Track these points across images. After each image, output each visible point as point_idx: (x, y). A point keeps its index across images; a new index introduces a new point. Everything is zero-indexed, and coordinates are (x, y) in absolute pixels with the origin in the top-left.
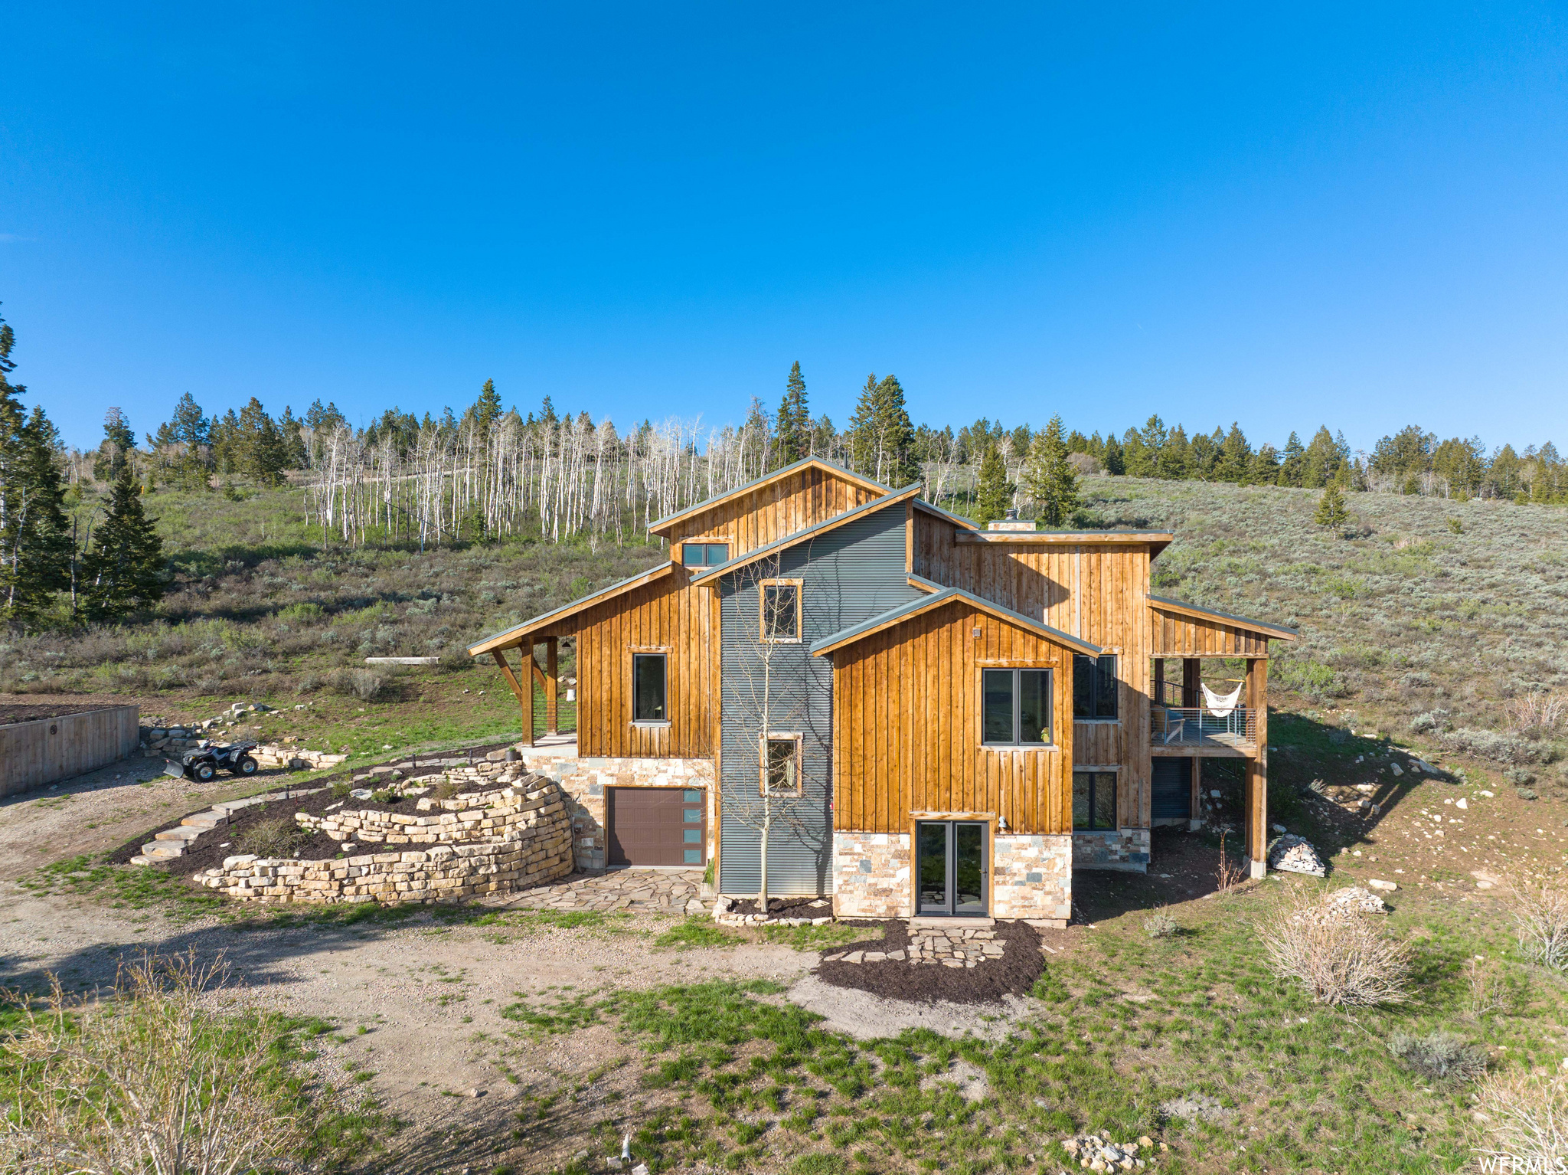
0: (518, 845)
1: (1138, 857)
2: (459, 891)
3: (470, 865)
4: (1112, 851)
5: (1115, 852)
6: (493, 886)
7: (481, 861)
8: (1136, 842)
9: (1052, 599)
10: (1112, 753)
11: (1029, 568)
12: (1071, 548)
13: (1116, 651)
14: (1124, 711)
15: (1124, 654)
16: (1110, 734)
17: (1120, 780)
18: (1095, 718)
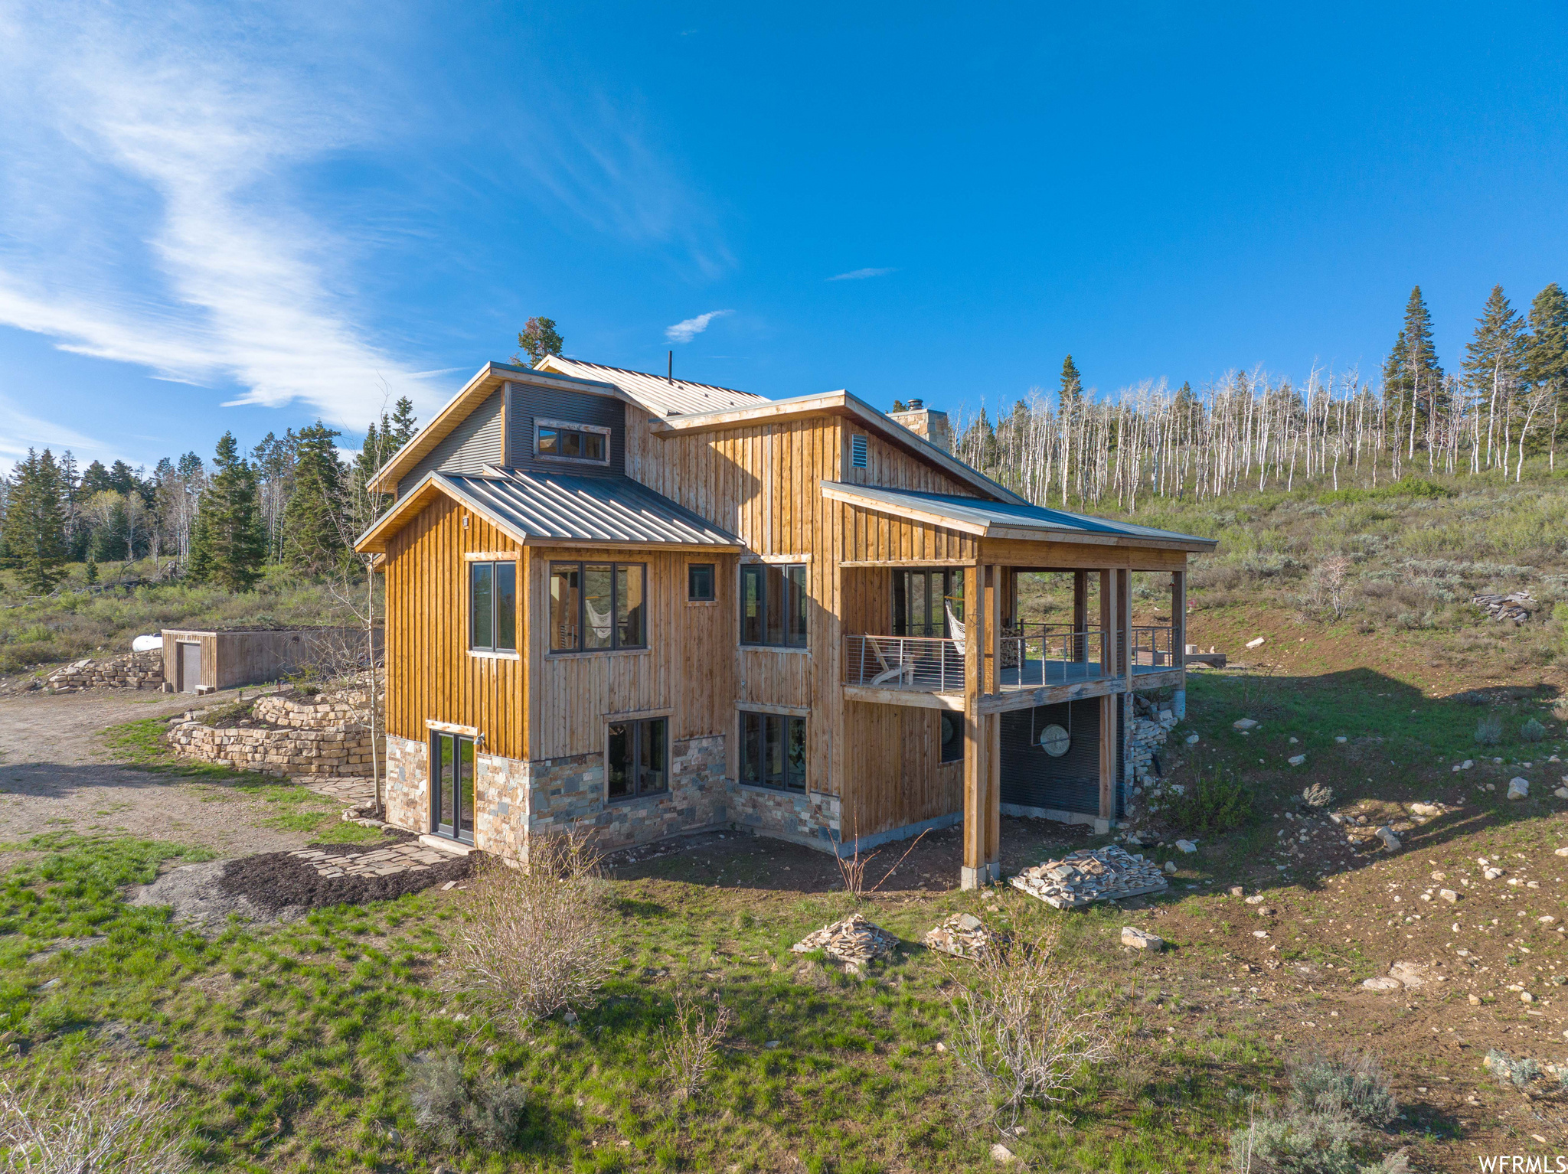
0: (340, 737)
1: (826, 833)
2: (284, 767)
3: (296, 747)
4: (801, 820)
5: (804, 823)
6: (314, 768)
7: (305, 744)
8: (825, 812)
9: (746, 496)
10: (801, 692)
11: (726, 459)
12: (764, 429)
13: (806, 558)
14: (814, 637)
15: (813, 562)
16: (800, 667)
17: (810, 727)
18: (785, 645)
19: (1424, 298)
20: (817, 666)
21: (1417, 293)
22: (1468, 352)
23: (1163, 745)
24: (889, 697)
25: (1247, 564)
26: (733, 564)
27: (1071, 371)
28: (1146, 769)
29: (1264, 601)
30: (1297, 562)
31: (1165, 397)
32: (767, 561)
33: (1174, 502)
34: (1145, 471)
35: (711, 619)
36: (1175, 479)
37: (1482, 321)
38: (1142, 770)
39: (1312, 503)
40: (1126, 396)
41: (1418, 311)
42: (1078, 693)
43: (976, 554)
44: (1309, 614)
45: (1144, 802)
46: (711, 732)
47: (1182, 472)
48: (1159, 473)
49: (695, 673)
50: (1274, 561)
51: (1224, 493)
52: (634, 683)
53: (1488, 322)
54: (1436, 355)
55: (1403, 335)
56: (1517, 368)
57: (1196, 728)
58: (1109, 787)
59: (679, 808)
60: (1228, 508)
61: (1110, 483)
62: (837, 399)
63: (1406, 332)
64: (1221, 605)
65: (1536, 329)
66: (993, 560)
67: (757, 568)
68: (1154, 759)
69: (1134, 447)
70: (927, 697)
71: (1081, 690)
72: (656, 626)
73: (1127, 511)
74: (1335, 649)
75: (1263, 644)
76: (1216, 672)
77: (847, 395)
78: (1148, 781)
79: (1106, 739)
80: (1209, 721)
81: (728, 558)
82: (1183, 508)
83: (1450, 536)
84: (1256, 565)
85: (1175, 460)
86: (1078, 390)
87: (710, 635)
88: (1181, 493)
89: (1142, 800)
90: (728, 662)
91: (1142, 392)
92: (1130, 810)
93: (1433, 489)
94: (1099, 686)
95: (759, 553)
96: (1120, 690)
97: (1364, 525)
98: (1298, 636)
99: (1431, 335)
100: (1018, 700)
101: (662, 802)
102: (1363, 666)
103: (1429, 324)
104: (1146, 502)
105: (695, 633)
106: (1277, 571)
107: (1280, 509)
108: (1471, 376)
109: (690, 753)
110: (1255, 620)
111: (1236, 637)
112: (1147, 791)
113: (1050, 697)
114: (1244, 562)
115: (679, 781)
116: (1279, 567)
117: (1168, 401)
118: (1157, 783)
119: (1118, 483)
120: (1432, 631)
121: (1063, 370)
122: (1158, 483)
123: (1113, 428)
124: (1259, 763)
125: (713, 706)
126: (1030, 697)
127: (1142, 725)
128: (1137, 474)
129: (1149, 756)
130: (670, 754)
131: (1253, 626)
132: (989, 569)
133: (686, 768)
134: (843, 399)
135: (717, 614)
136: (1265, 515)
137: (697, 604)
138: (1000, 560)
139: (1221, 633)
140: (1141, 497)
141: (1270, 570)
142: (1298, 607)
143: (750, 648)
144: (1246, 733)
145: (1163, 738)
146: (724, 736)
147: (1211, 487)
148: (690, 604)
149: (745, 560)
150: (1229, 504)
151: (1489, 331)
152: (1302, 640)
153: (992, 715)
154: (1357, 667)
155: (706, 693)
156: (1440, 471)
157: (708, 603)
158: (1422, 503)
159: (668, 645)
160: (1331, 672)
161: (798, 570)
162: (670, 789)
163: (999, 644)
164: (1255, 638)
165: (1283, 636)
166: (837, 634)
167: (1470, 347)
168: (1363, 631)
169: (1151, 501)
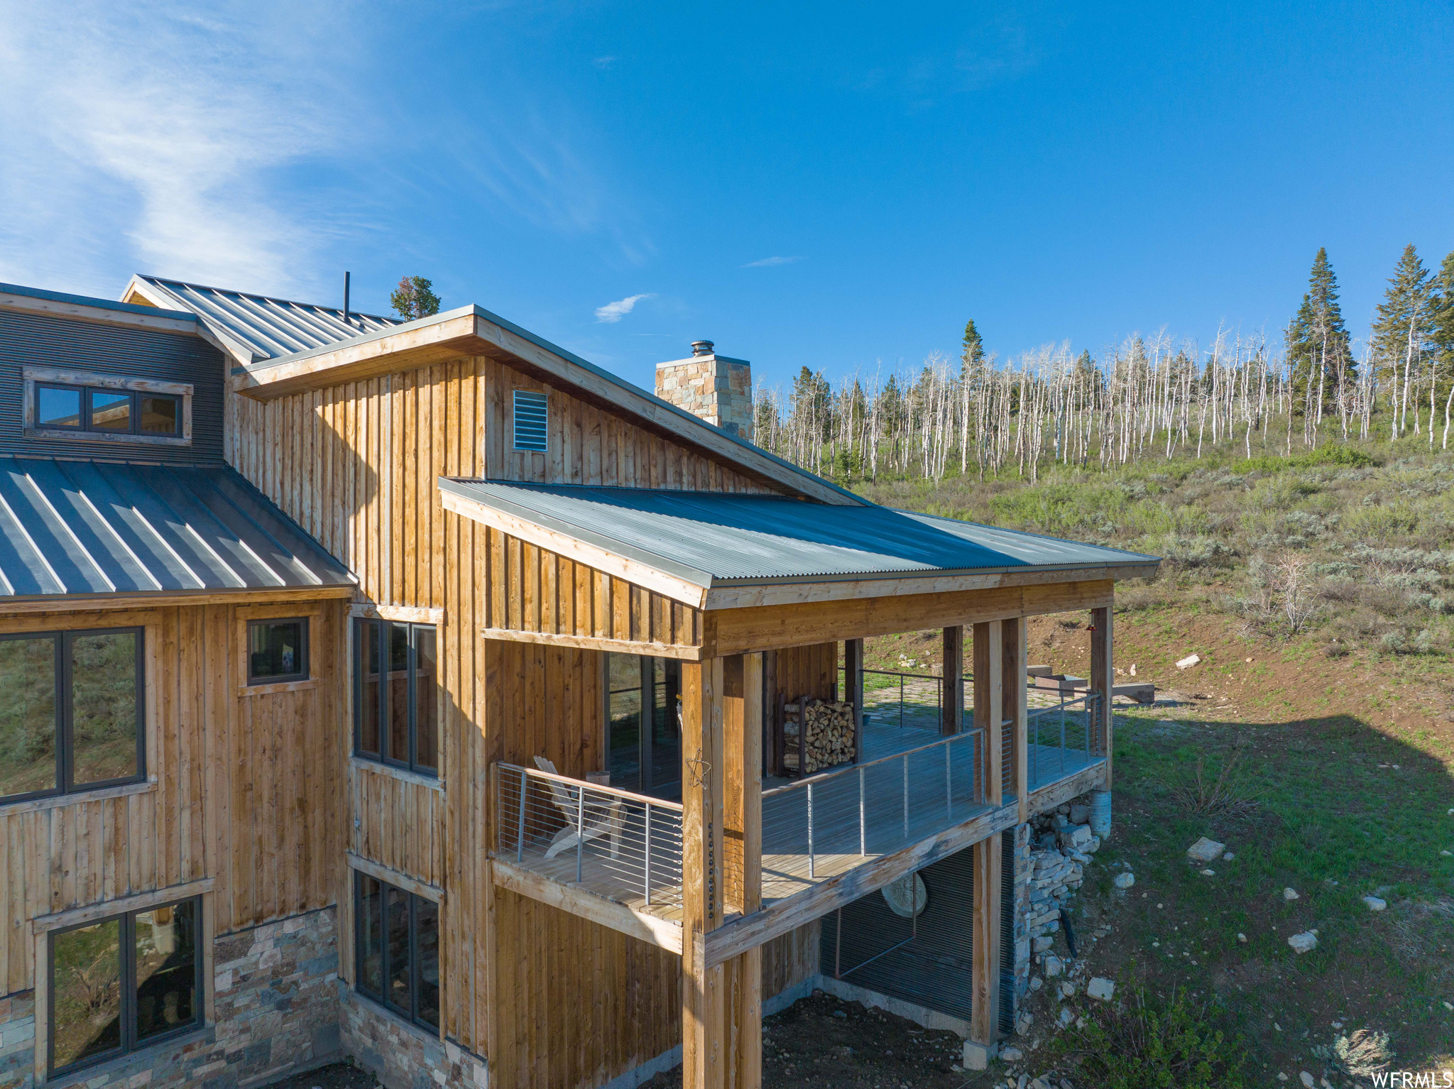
8: (467, 1081)
9: (359, 503)
10: (431, 857)
11: (335, 434)
12: (383, 381)
13: (435, 615)
14: (449, 761)
15: (445, 623)
16: (430, 810)
17: (445, 924)
18: (412, 769)
19: (1330, 260)
20: (452, 813)
21: (1323, 255)
22: (1379, 314)
23: (1078, 890)
24: (560, 896)
25: (1169, 552)
26: (343, 615)
27: (972, 334)
28: (1050, 940)
29: (1196, 603)
30: (1226, 549)
31: (1068, 360)
32: (386, 616)
33: (1078, 470)
34: (1047, 436)
35: (302, 712)
36: (1078, 445)
37: (1394, 282)
38: (1044, 943)
39: (1227, 473)
40: (1028, 359)
41: (1324, 274)
42: (930, 854)
43: (700, 637)
44: (1257, 624)
45: (1046, 1007)
46: (303, 906)
47: (1085, 437)
48: (1063, 438)
49: (266, 809)
50: (1200, 546)
51: (1129, 460)
52: (116, 847)
53: (1399, 282)
54: (1342, 317)
55: (1308, 297)
56: (1430, 329)
57: (1129, 857)
58: (987, 992)
59: (231, 1048)
60: (1136, 477)
61: (1012, 449)
62: (461, 323)
63: (1311, 295)
64: (1141, 607)
65: (1446, 290)
66: (743, 644)
67: (372, 628)
68: (1064, 919)
69: (1036, 412)
70: (618, 910)
71: (937, 846)
72: (168, 737)
73: (1029, 480)
74: (1296, 678)
75: (1197, 664)
76: (1143, 713)
77: (480, 315)
78: (1053, 966)
79: (984, 910)
80: (1148, 842)
81: (333, 609)
82: (1087, 477)
83: (1400, 515)
84: (1179, 552)
85: (1078, 426)
86: (978, 355)
87: (300, 739)
88: (1085, 460)
89: (1044, 1001)
90: (333, 782)
91: (1044, 355)
92: (1023, 1023)
93: (1356, 457)
94: (970, 830)
95: (376, 600)
96: (1008, 824)
97: (1294, 500)
98: (1243, 655)
99: (1337, 297)
100: (804, 905)
101: (189, 1048)
102: (1344, 711)
103: (1335, 287)
104: (1048, 470)
105: (266, 739)
106: (1204, 560)
107: (1192, 478)
108: (1382, 339)
109: (254, 951)
110: (1185, 630)
111: (1162, 652)
112: (1052, 984)
113: (874, 879)
114: (1165, 549)
115: (230, 1004)
116: (1207, 555)
117: (1070, 365)
118: (1068, 969)
119: (1019, 449)
120: (1430, 658)
121: (965, 335)
122: (1061, 449)
123: (1015, 392)
124: (1239, 942)
125: (308, 860)
126: (833, 892)
127: (1045, 864)
128: (1039, 440)
129: (1055, 914)
130: (208, 961)
131: (1184, 638)
132: (734, 664)
133: (244, 978)
134: (471, 322)
135: (315, 703)
136: (1177, 486)
137: (268, 689)
138: (762, 642)
139: (1144, 646)
140: (1043, 464)
141: (1197, 558)
142: (1239, 610)
143: (365, 765)
144: (1209, 872)
145: (1077, 878)
146: (334, 907)
147: (1117, 453)
148: (251, 691)
149: (357, 610)
150: (1136, 472)
151: (1402, 291)
152: (1249, 660)
153: (743, 956)
154: (1336, 713)
155: (293, 839)
156: (1355, 436)
157: (292, 686)
158: (1348, 473)
159: (197, 769)
160: (1299, 717)
161: (425, 634)
162: (209, 1022)
163: (758, 805)
164: (1187, 655)
165: (1223, 653)
166: (480, 761)
167: (1381, 308)
168: (1332, 654)
169: (1053, 469)
